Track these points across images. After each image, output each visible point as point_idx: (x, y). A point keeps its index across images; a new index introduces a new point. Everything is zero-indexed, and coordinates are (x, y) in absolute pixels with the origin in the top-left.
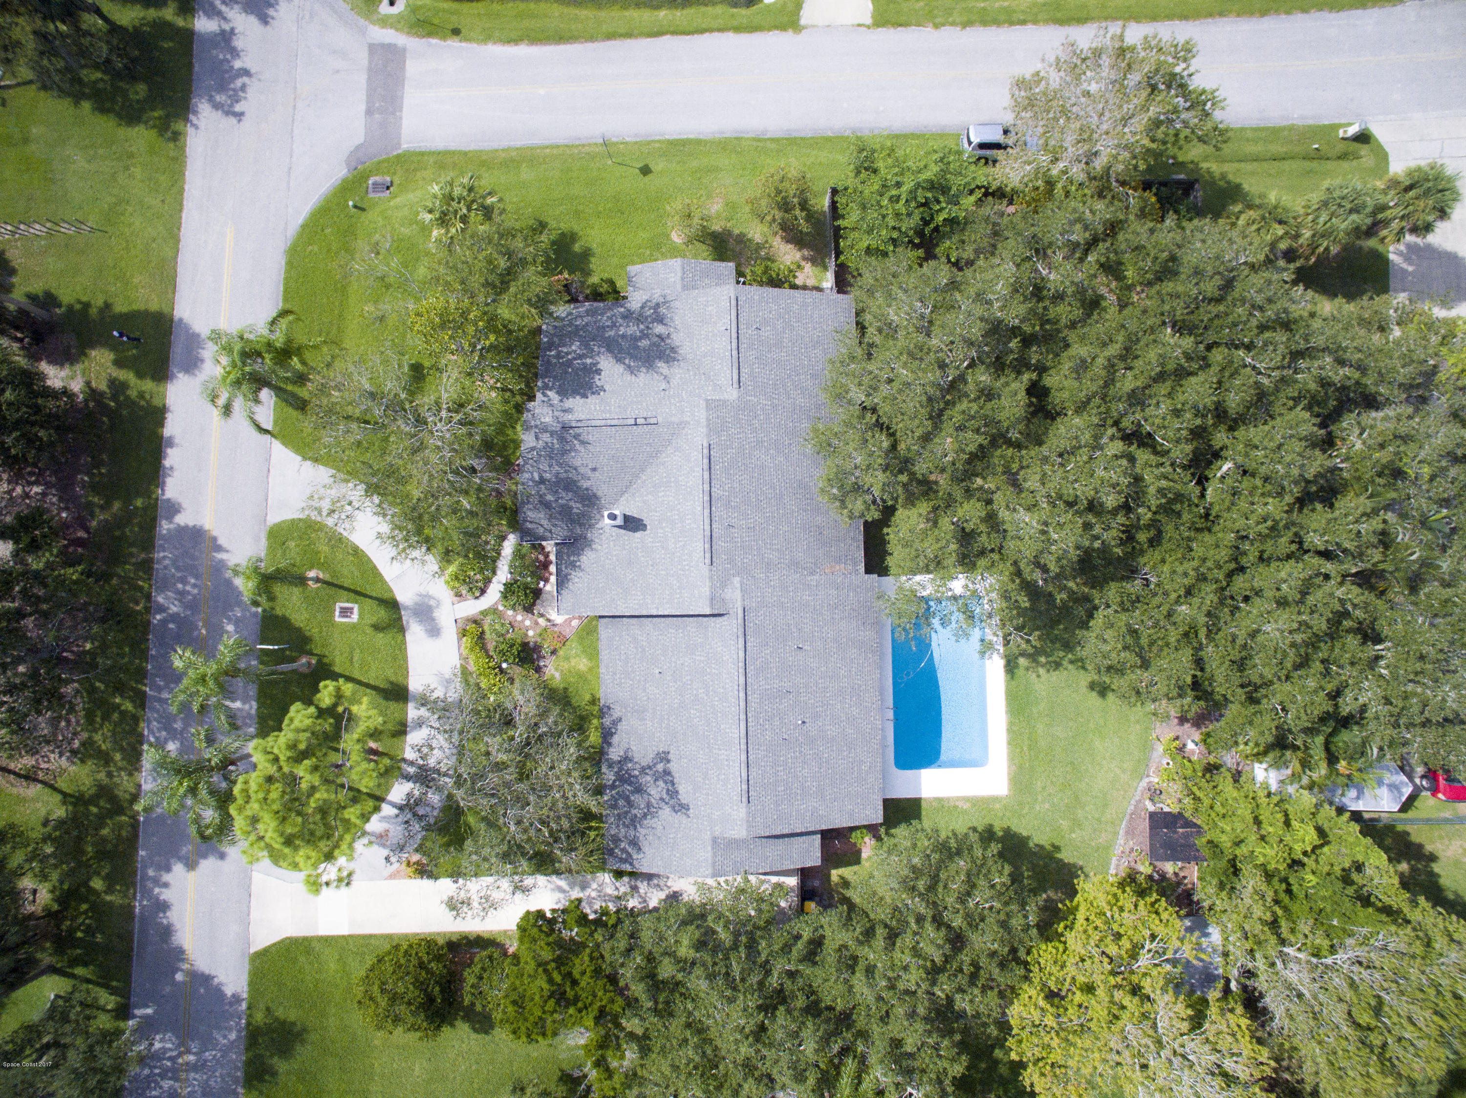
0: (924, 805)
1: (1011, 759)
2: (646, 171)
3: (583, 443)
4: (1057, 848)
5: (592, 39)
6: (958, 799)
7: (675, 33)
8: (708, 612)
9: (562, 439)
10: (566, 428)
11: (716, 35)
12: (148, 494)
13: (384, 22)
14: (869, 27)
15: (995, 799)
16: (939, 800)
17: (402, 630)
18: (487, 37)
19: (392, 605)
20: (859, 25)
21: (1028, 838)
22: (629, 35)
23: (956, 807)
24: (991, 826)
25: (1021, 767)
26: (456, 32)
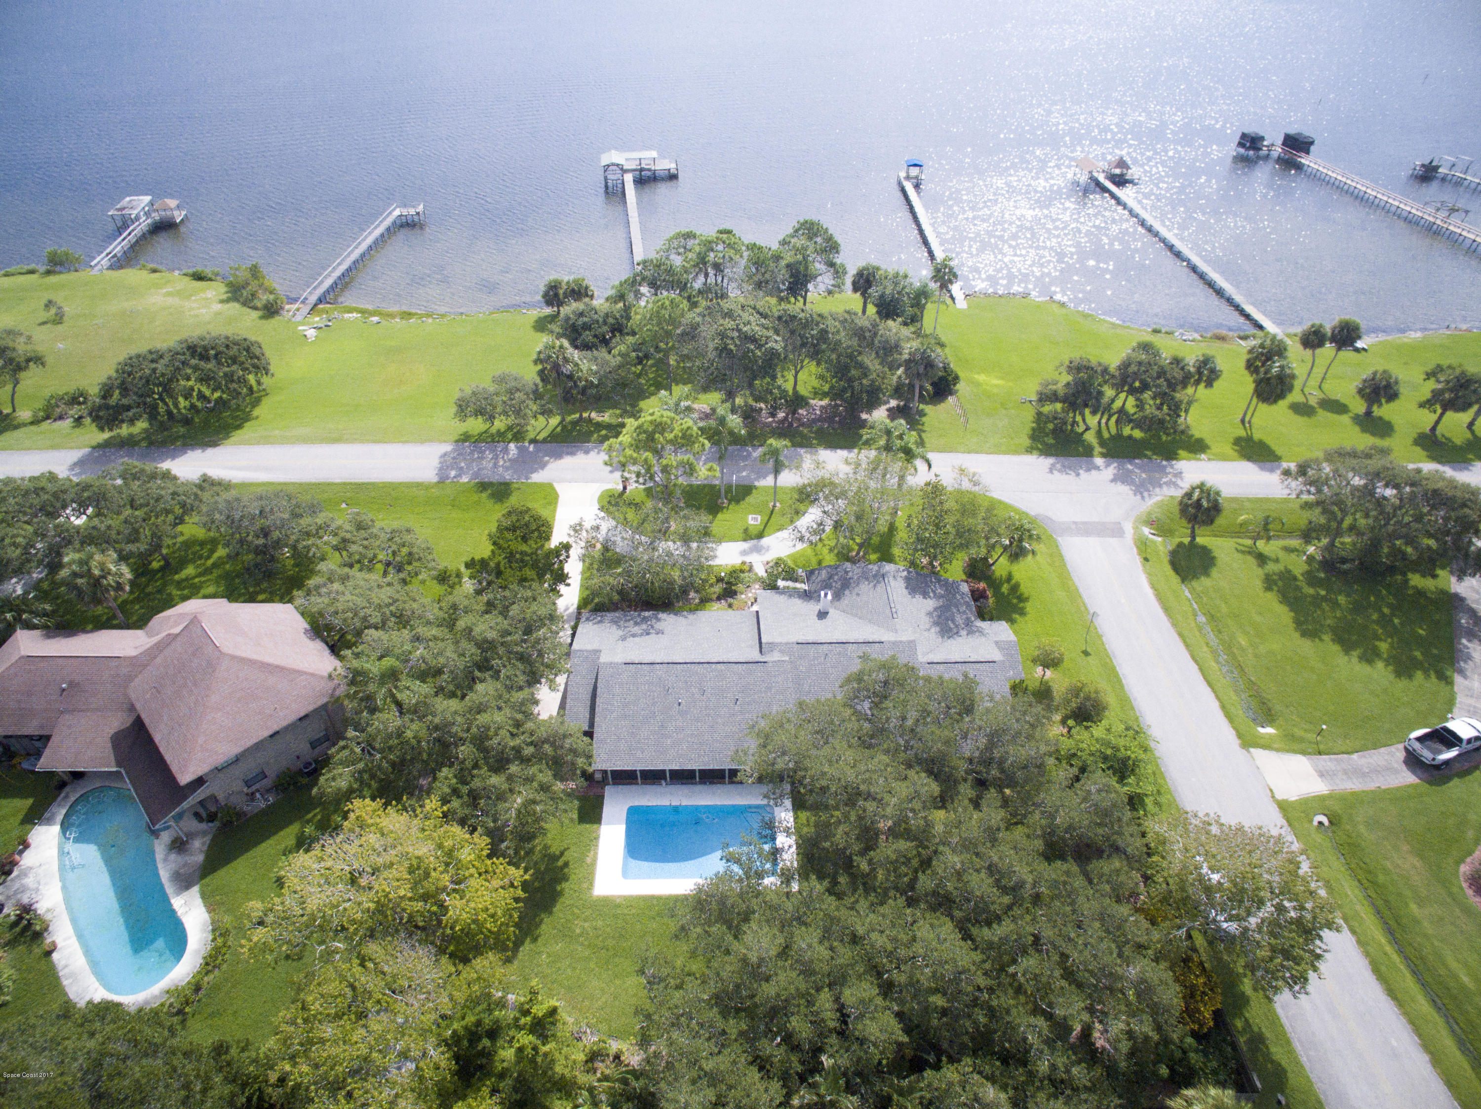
0: (595, 826)
1: (626, 898)
2: (1086, 653)
3: (875, 586)
4: (535, 940)
5: (1174, 625)
6: (596, 854)
7: (1201, 669)
8: (763, 640)
9: (875, 576)
10: (883, 576)
11: (1213, 695)
12: (819, 445)
13: (1136, 528)
14: (1273, 797)
15: (591, 884)
16: (597, 838)
17: (745, 540)
18: (1150, 576)
19: (760, 536)
20: (1271, 790)
21: (551, 913)
22: (1187, 646)
23: (589, 851)
24: (567, 880)
25: (618, 906)
26: (1146, 559)
